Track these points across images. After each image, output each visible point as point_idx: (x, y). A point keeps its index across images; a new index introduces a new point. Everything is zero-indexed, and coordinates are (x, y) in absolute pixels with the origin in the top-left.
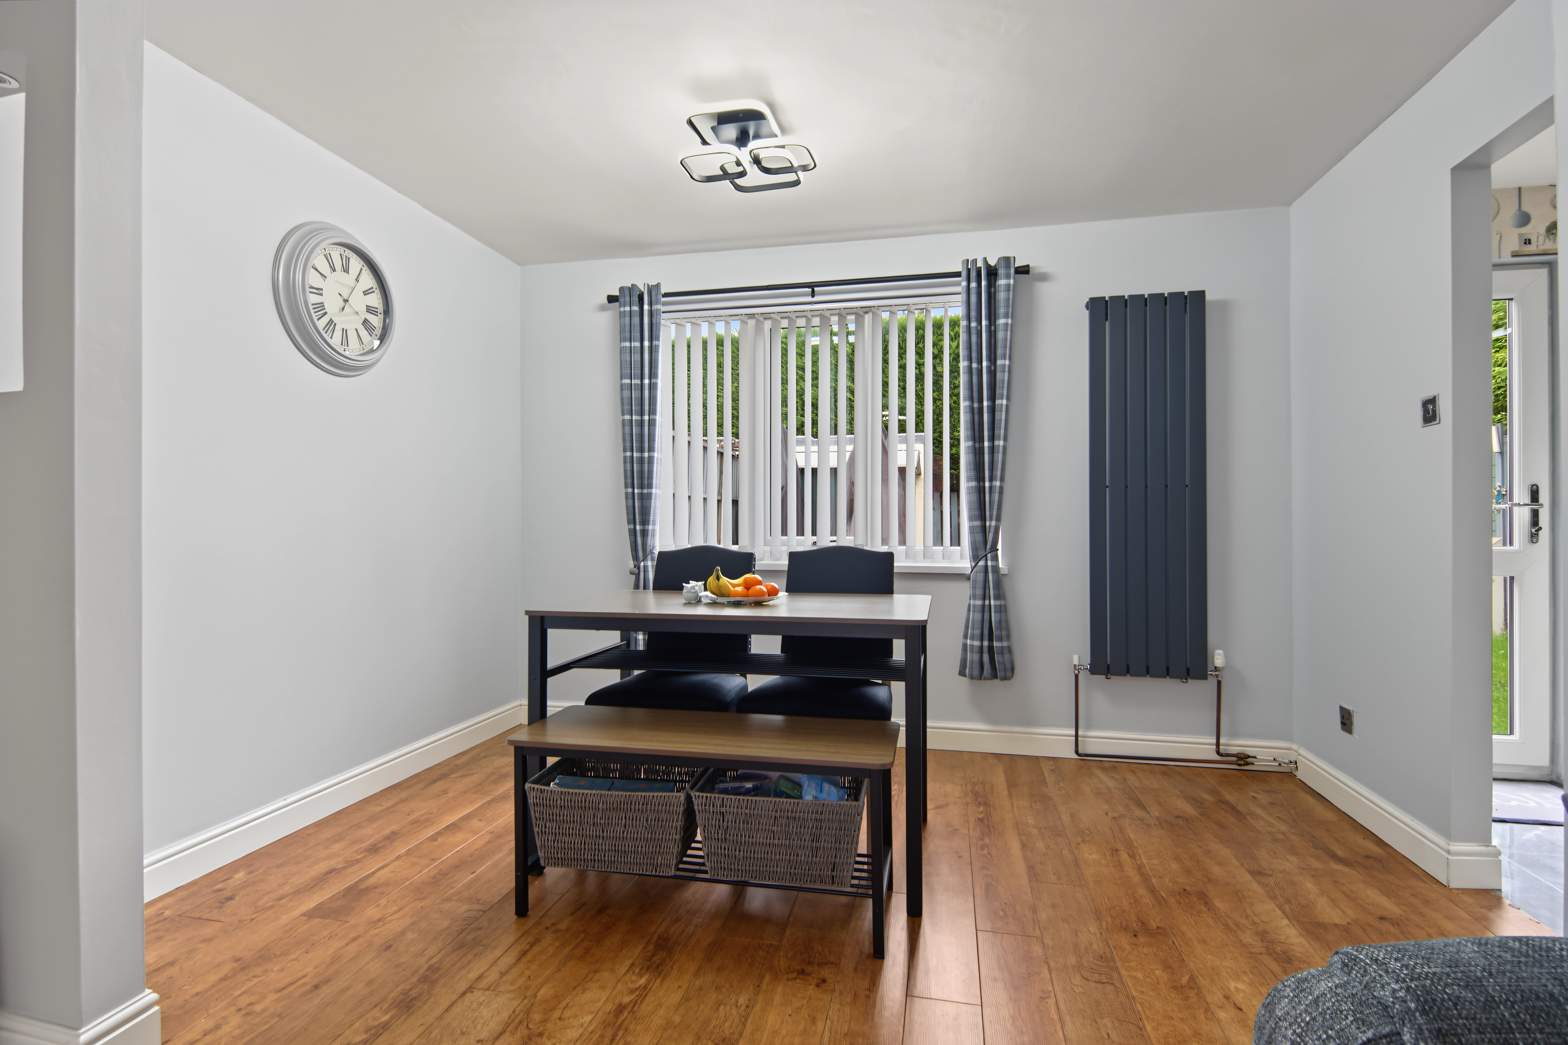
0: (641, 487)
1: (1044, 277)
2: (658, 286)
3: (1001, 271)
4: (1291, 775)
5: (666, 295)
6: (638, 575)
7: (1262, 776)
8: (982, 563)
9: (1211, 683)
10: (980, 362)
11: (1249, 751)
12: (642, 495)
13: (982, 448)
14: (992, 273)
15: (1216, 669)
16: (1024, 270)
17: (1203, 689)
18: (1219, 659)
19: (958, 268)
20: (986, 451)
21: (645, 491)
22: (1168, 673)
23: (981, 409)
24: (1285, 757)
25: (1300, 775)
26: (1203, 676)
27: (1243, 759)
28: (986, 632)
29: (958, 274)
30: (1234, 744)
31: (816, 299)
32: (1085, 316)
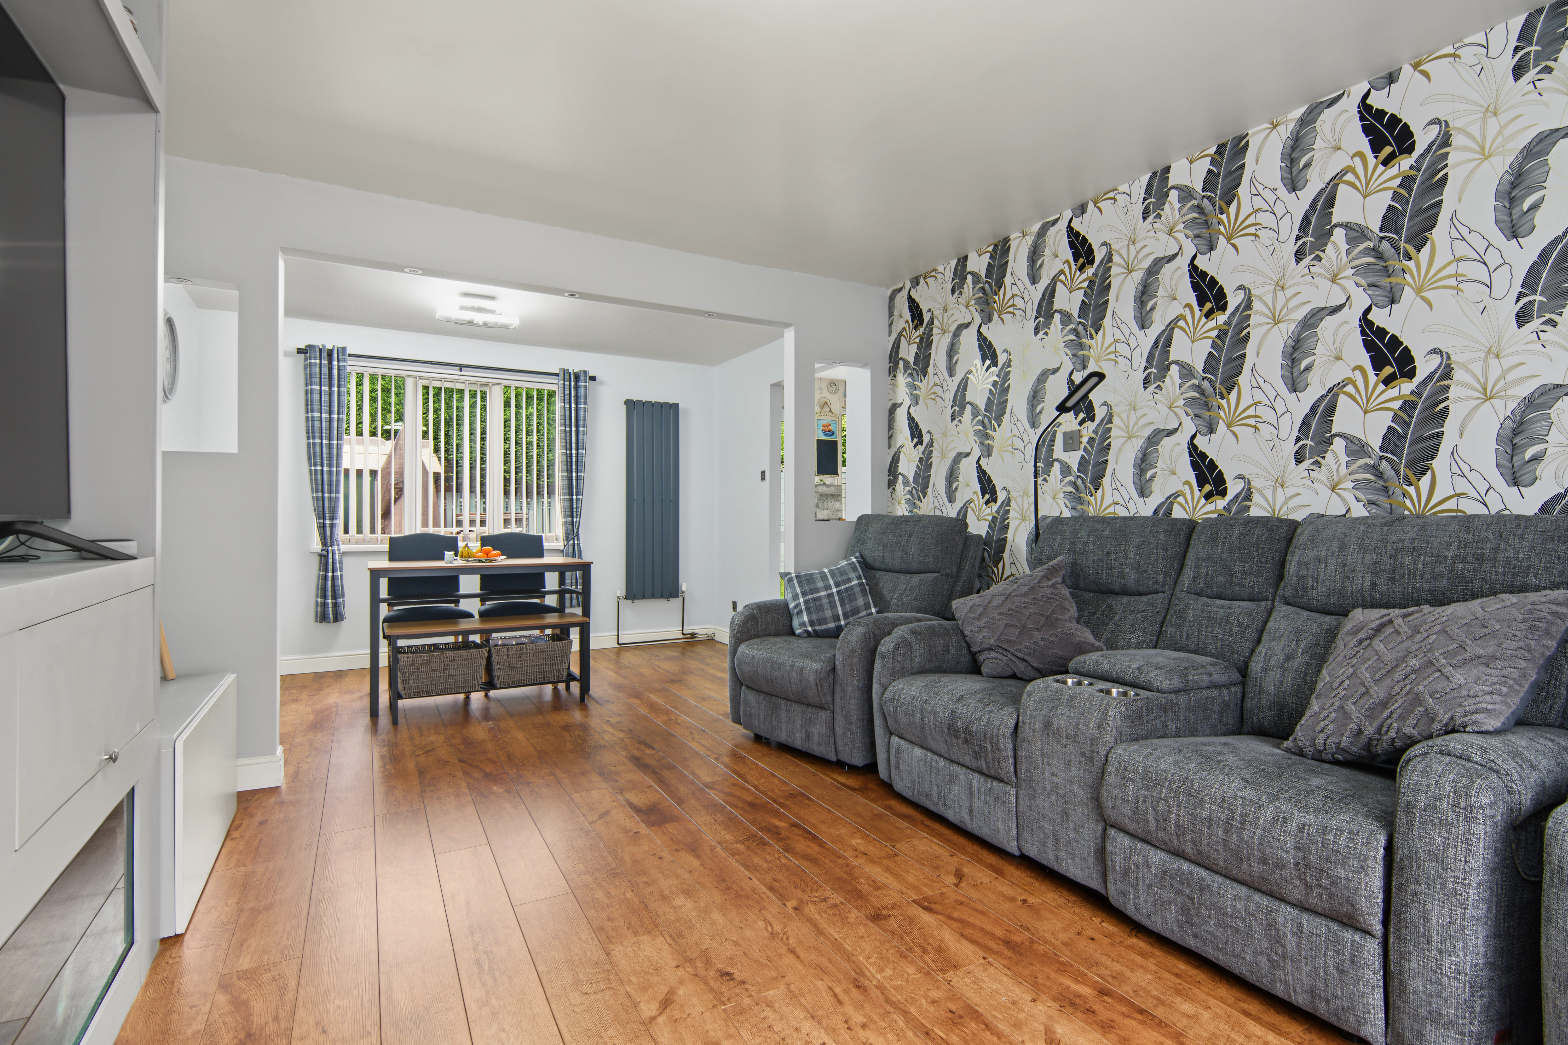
0: (330, 492)
1: (602, 383)
2: (344, 349)
3: (582, 378)
4: (713, 640)
5: (350, 355)
6: (327, 557)
7: (702, 642)
8: (571, 542)
9: (680, 600)
10: (571, 427)
11: (696, 631)
12: (330, 499)
13: (572, 477)
14: (577, 377)
15: (683, 592)
16: (593, 378)
17: (676, 603)
18: (684, 587)
19: (557, 372)
20: (574, 478)
21: (333, 495)
22: (662, 596)
23: (571, 454)
24: (710, 632)
25: (716, 639)
26: (677, 596)
27: (693, 635)
28: (574, 581)
29: (557, 375)
30: (688, 629)
31: (462, 373)
32: (624, 408)
